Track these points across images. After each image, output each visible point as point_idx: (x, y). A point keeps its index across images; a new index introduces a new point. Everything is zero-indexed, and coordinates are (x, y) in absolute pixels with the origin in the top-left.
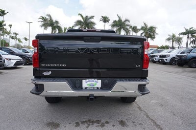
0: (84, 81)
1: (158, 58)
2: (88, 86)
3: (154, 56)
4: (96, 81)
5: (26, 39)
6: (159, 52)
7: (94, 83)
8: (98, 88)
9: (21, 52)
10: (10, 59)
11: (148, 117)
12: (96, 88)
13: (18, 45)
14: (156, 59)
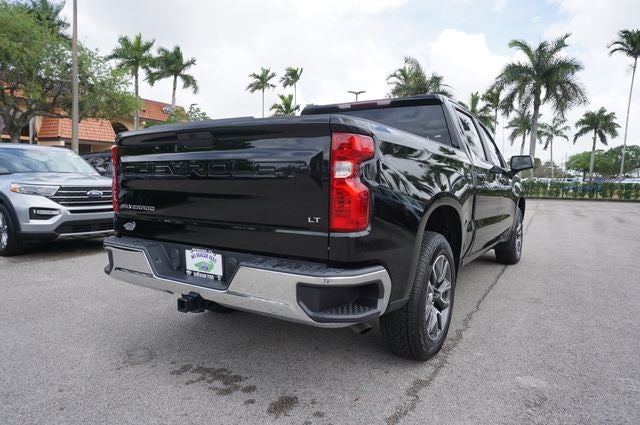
0: (188, 253)
2: (196, 269)
4: (211, 257)
7: (207, 260)
8: (216, 277)
12: (212, 277)
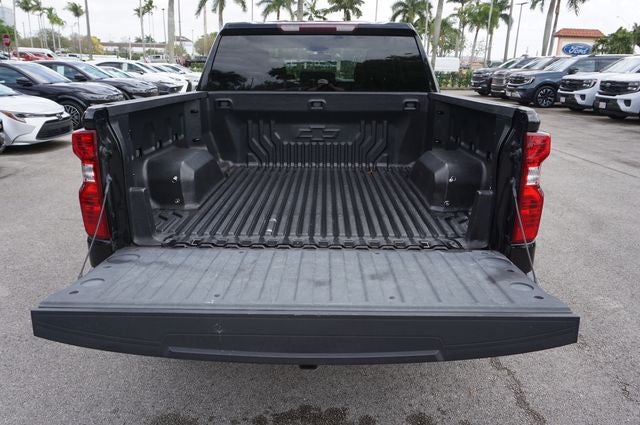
1: (592, 93)
3: (578, 85)
5: (76, 11)
6: (600, 66)
9: (59, 78)
10: (22, 116)
11: (521, 400)
13: (50, 33)
14: (583, 97)
